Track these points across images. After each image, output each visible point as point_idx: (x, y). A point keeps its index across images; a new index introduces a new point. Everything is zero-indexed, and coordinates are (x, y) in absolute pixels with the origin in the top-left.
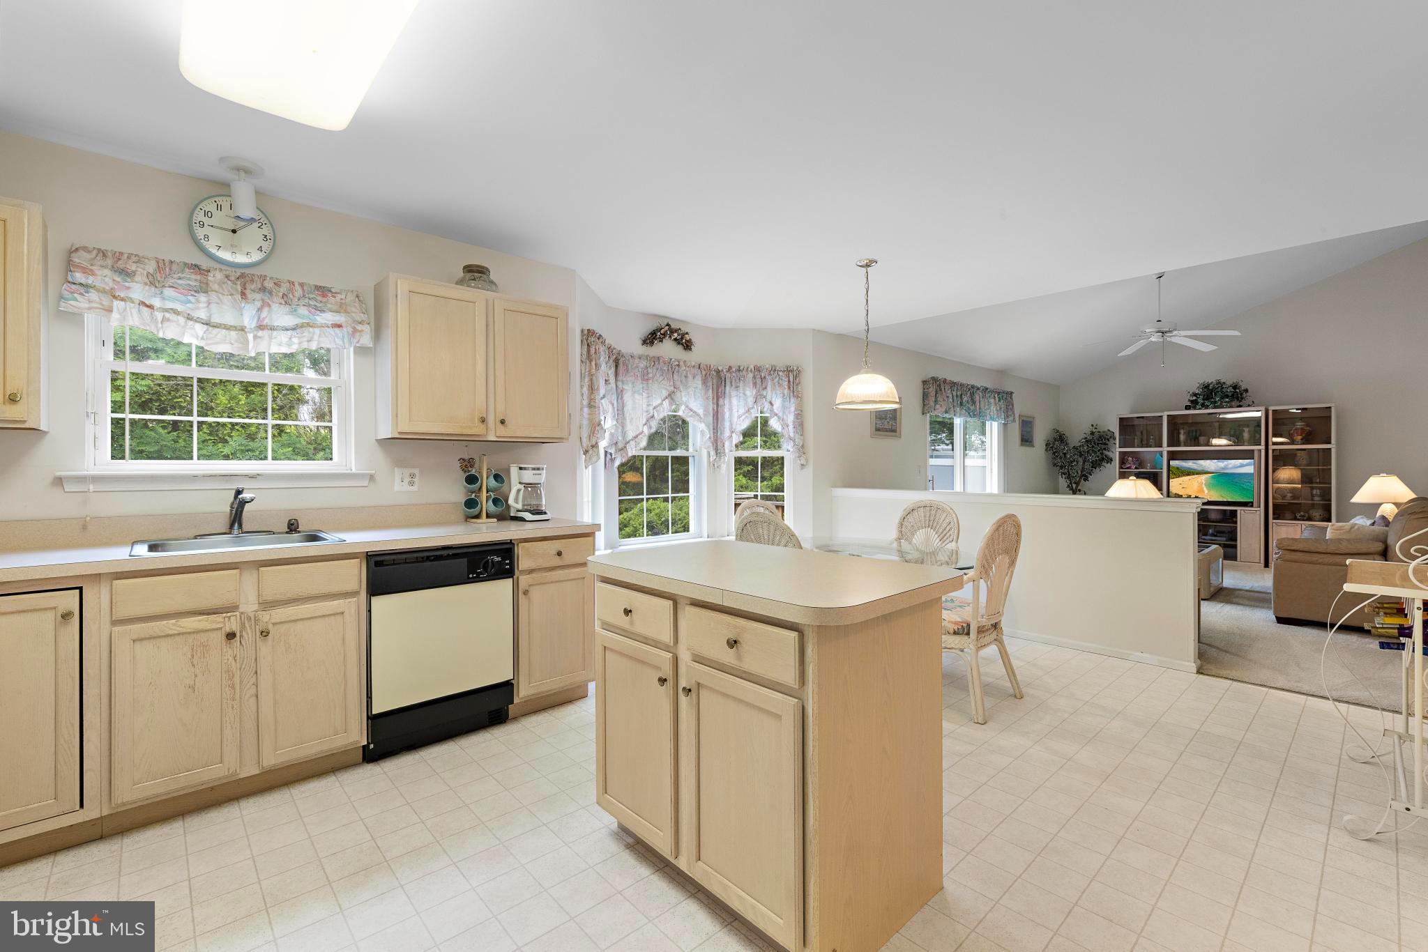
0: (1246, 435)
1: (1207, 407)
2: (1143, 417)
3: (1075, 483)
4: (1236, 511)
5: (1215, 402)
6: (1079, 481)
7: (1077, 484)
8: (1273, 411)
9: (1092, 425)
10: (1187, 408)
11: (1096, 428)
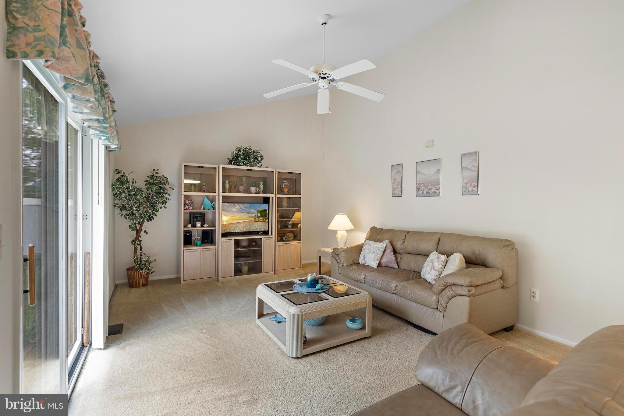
0: (262, 187)
1: (245, 165)
2: (202, 167)
3: (139, 223)
4: (261, 239)
5: (250, 162)
6: (143, 222)
7: (141, 224)
8: (278, 172)
9: (154, 170)
10: (230, 163)
11: (157, 173)
